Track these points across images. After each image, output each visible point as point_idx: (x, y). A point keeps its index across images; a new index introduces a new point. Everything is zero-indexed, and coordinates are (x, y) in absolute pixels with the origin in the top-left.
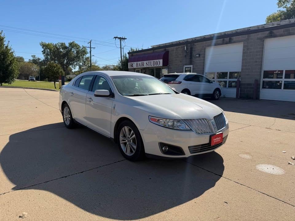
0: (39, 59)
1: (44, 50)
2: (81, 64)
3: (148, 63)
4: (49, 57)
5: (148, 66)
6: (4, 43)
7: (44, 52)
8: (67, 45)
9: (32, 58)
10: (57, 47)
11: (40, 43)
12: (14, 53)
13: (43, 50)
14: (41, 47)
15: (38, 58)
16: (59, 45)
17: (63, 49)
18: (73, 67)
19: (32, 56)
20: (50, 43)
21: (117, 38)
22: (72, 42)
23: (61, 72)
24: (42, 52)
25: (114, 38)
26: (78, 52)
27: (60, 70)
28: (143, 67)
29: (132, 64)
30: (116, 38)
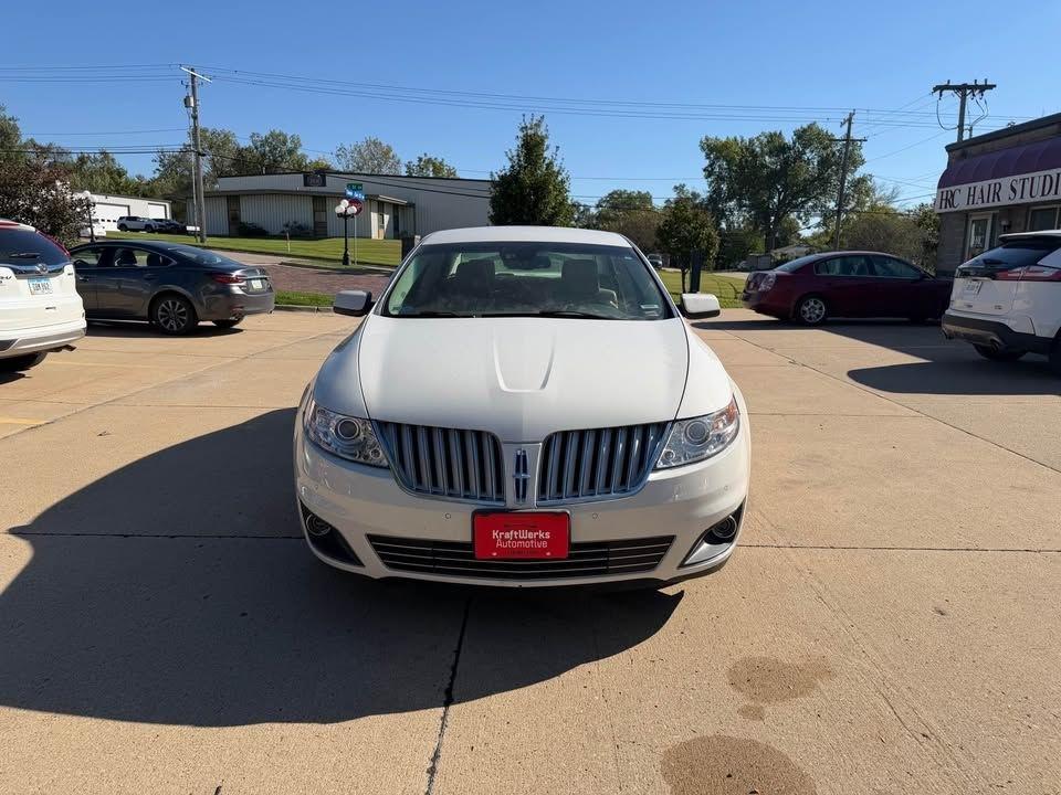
0: (695, 196)
1: (711, 165)
2: (832, 205)
3: (1018, 188)
4: (724, 186)
5: (1018, 200)
6: (545, 155)
7: (709, 172)
8: (789, 138)
9: (673, 196)
10: (753, 151)
11: (701, 142)
12: (567, 184)
13: (707, 162)
14: (704, 154)
15: (693, 194)
16: (761, 143)
17: (770, 154)
18: (801, 218)
19: (676, 188)
20: (731, 137)
21: (947, 87)
22: (805, 126)
23: (709, 236)
24: (704, 170)
25: (935, 89)
26: (824, 163)
27: (706, 231)
28: (997, 203)
29: (953, 195)
30: (940, 88)
